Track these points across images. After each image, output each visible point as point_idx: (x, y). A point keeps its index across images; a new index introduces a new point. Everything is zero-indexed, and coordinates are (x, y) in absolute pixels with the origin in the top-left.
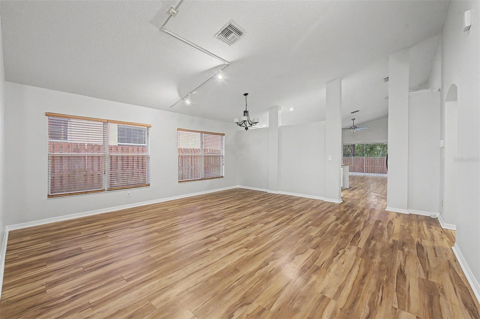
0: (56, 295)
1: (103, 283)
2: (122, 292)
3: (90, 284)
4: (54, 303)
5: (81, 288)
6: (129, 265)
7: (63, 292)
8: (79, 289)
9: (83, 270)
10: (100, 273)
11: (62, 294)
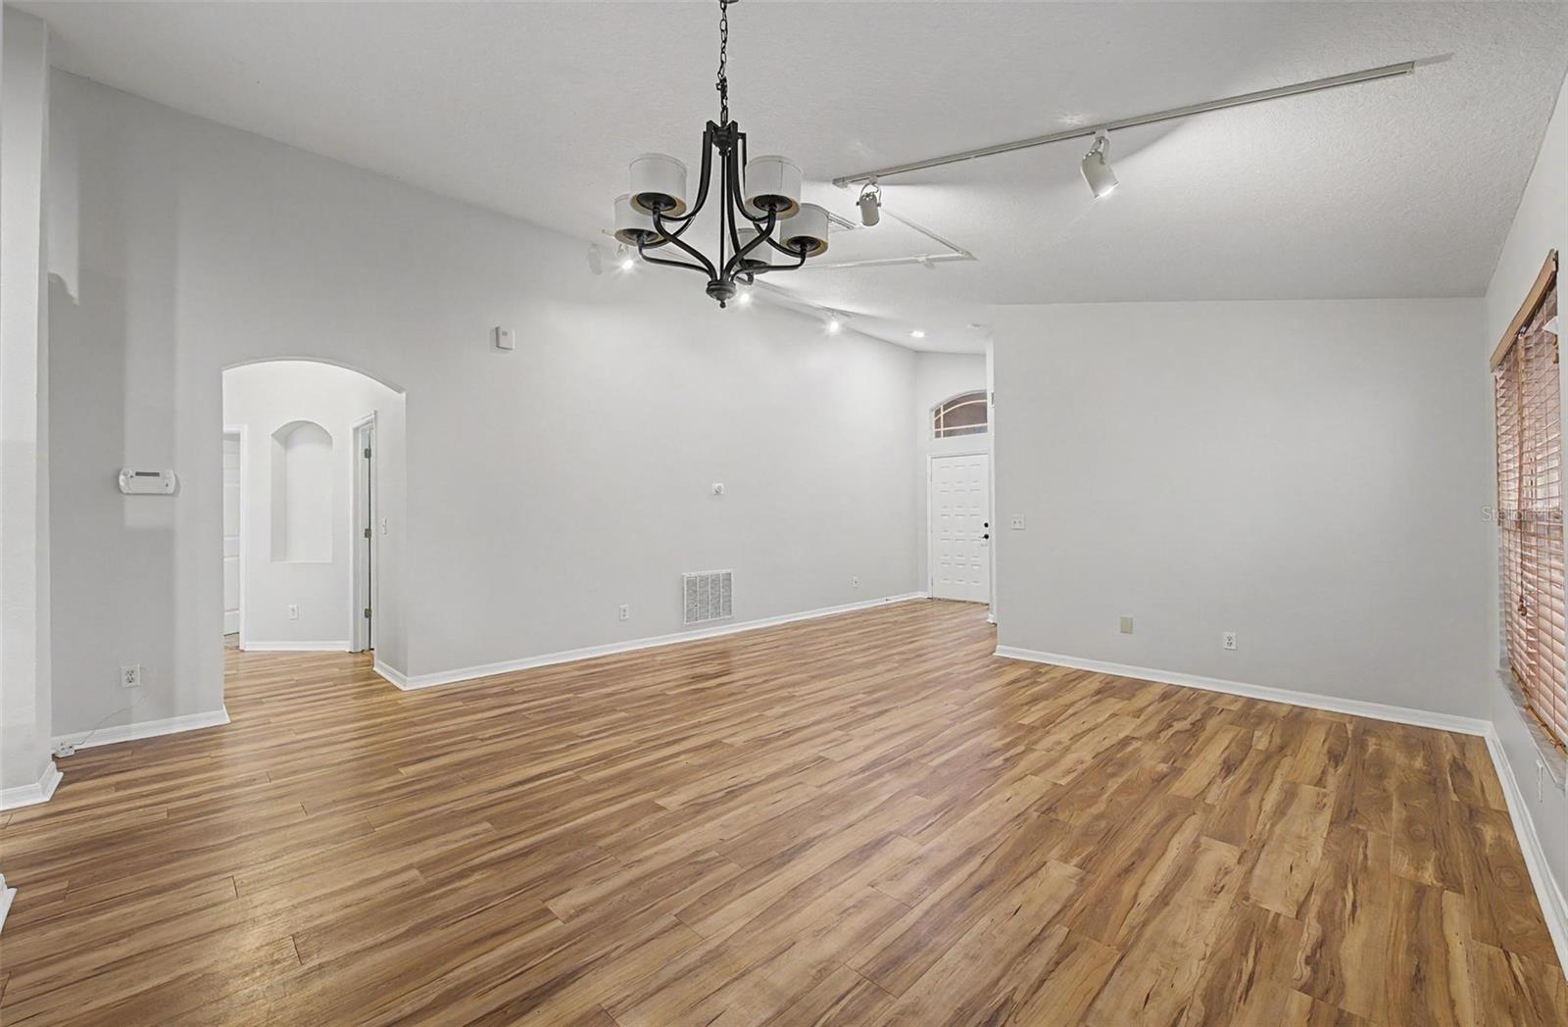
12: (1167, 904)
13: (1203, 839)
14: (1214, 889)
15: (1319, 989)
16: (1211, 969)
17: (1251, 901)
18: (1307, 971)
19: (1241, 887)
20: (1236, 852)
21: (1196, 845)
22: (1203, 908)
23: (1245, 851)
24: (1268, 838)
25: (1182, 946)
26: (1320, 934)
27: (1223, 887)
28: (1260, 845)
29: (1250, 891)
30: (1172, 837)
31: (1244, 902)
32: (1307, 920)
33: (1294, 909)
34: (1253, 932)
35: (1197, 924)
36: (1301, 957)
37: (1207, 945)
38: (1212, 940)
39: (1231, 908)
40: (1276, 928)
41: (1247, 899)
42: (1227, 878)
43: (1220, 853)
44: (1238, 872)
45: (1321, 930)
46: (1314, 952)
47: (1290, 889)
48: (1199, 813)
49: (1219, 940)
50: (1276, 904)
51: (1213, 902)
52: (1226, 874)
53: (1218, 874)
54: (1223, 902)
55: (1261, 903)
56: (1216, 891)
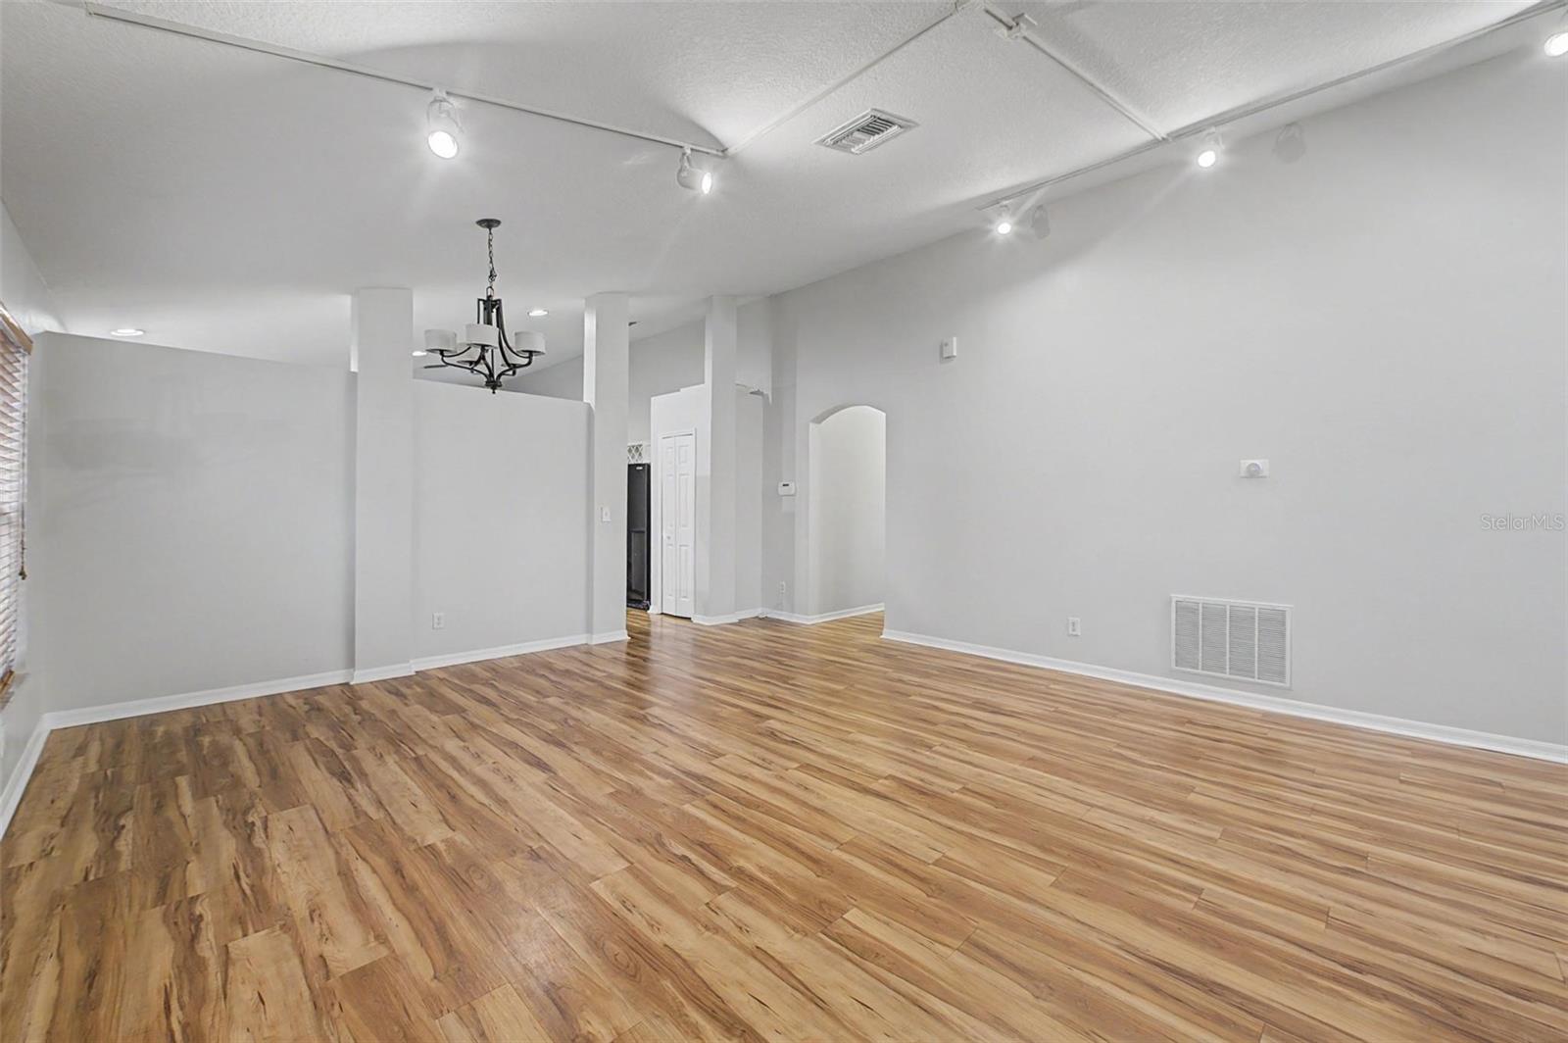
0: (1405, 1018)
1: (1255, 935)
2: (1241, 885)
3: (1289, 963)
4: (1417, 998)
5: (1322, 976)
6: (1133, 913)
7: (1380, 1012)
8: (1328, 978)
9: (1270, 1033)
10: (1234, 967)
11: (1386, 1007)
12: (339, 874)
13: (384, 952)
14: (317, 912)
15: (184, 905)
16: (268, 864)
17: (277, 927)
18: (198, 910)
19: (297, 934)
20: (338, 969)
21: (382, 939)
22: (310, 892)
23: (328, 978)
24: (320, 1028)
25: (299, 860)
26: (196, 946)
27: (312, 920)
28: (321, 1003)
29: (285, 936)
30: (413, 927)
31: (282, 922)
32: (216, 952)
33: (234, 953)
34: (258, 905)
35: (303, 879)
36: (208, 917)
37: (284, 872)
38: (283, 878)
39: (289, 909)
40: (240, 923)
41: (282, 927)
42: (318, 932)
43: (350, 951)
44: (313, 947)
45: (198, 951)
46: (198, 928)
47: (249, 970)
48: (434, 984)
49: (280, 883)
50: (254, 944)
51: (308, 901)
52: (322, 935)
53: (329, 928)
54: (300, 909)
55: (267, 934)
56: (315, 912)
